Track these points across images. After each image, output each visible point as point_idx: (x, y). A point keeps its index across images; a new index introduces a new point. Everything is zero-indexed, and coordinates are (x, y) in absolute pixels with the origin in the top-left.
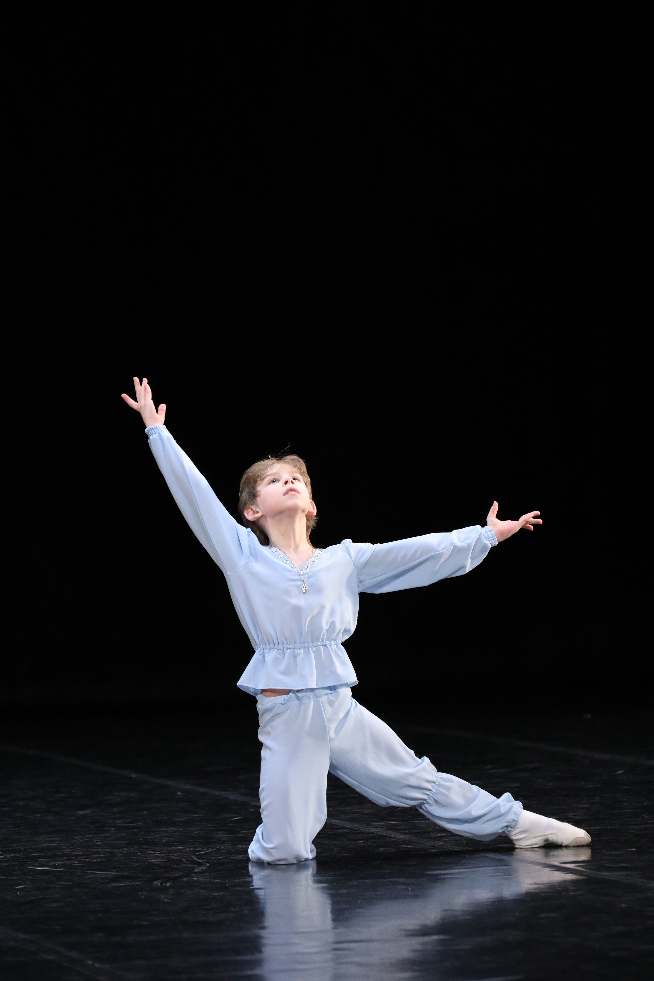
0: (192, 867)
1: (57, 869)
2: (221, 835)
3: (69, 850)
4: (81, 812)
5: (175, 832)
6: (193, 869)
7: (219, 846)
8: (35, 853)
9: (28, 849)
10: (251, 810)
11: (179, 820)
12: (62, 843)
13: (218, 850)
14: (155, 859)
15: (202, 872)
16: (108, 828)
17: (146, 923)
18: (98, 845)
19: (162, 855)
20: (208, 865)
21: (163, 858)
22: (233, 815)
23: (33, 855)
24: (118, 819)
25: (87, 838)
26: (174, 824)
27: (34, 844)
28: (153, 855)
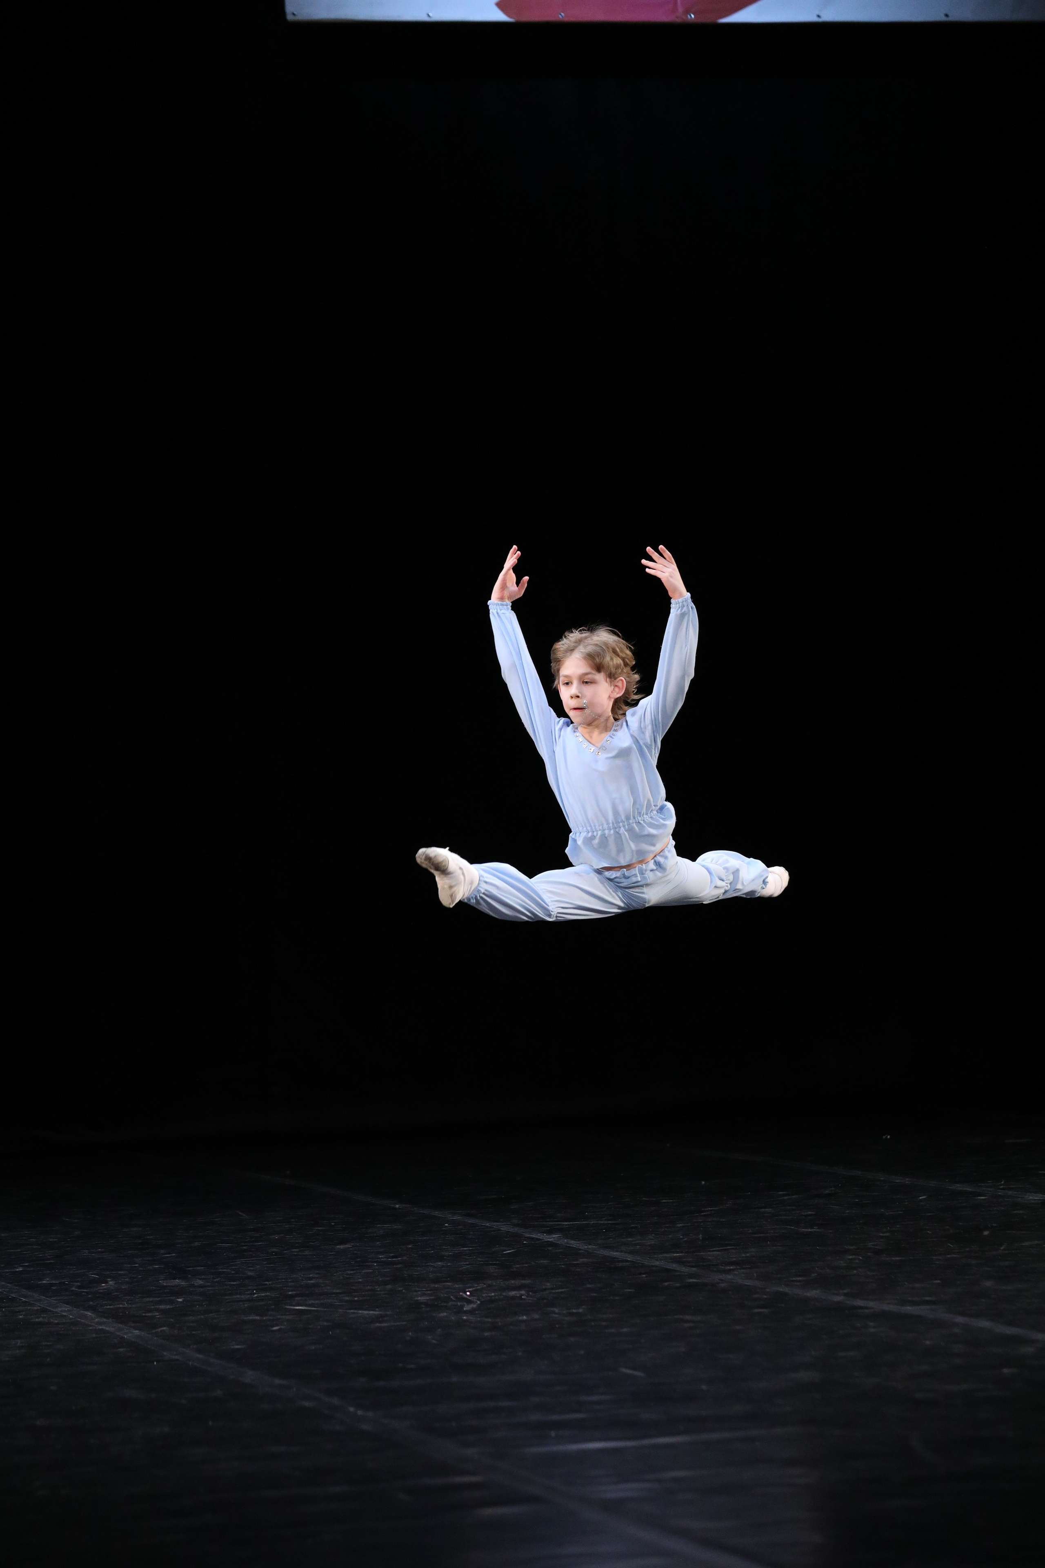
0: (461, 1305)
1: (316, 1309)
2: (492, 1269)
3: (329, 1288)
4: (342, 1247)
5: (443, 1266)
6: (462, 1306)
7: (490, 1282)
8: (292, 1291)
9: (284, 1287)
10: (525, 1242)
11: (447, 1254)
12: (321, 1281)
13: (489, 1286)
14: (421, 1296)
15: (472, 1312)
16: (370, 1264)
17: (413, 1366)
18: (359, 1282)
19: (429, 1292)
20: (479, 1302)
21: (430, 1295)
22: (505, 1248)
23: (290, 1293)
24: (381, 1253)
25: (347, 1274)
26: (441, 1258)
27: (290, 1282)
28: (419, 1293)
